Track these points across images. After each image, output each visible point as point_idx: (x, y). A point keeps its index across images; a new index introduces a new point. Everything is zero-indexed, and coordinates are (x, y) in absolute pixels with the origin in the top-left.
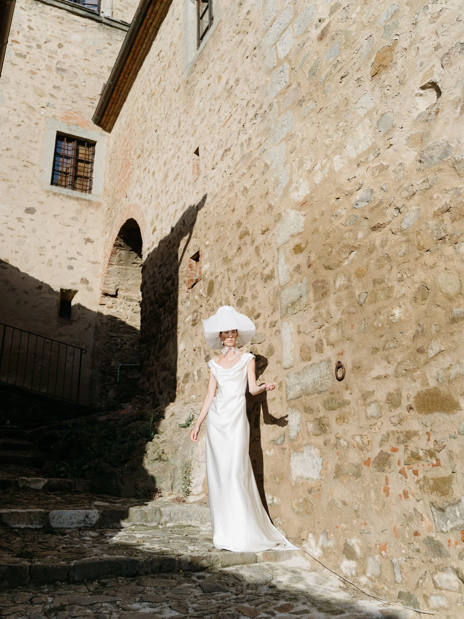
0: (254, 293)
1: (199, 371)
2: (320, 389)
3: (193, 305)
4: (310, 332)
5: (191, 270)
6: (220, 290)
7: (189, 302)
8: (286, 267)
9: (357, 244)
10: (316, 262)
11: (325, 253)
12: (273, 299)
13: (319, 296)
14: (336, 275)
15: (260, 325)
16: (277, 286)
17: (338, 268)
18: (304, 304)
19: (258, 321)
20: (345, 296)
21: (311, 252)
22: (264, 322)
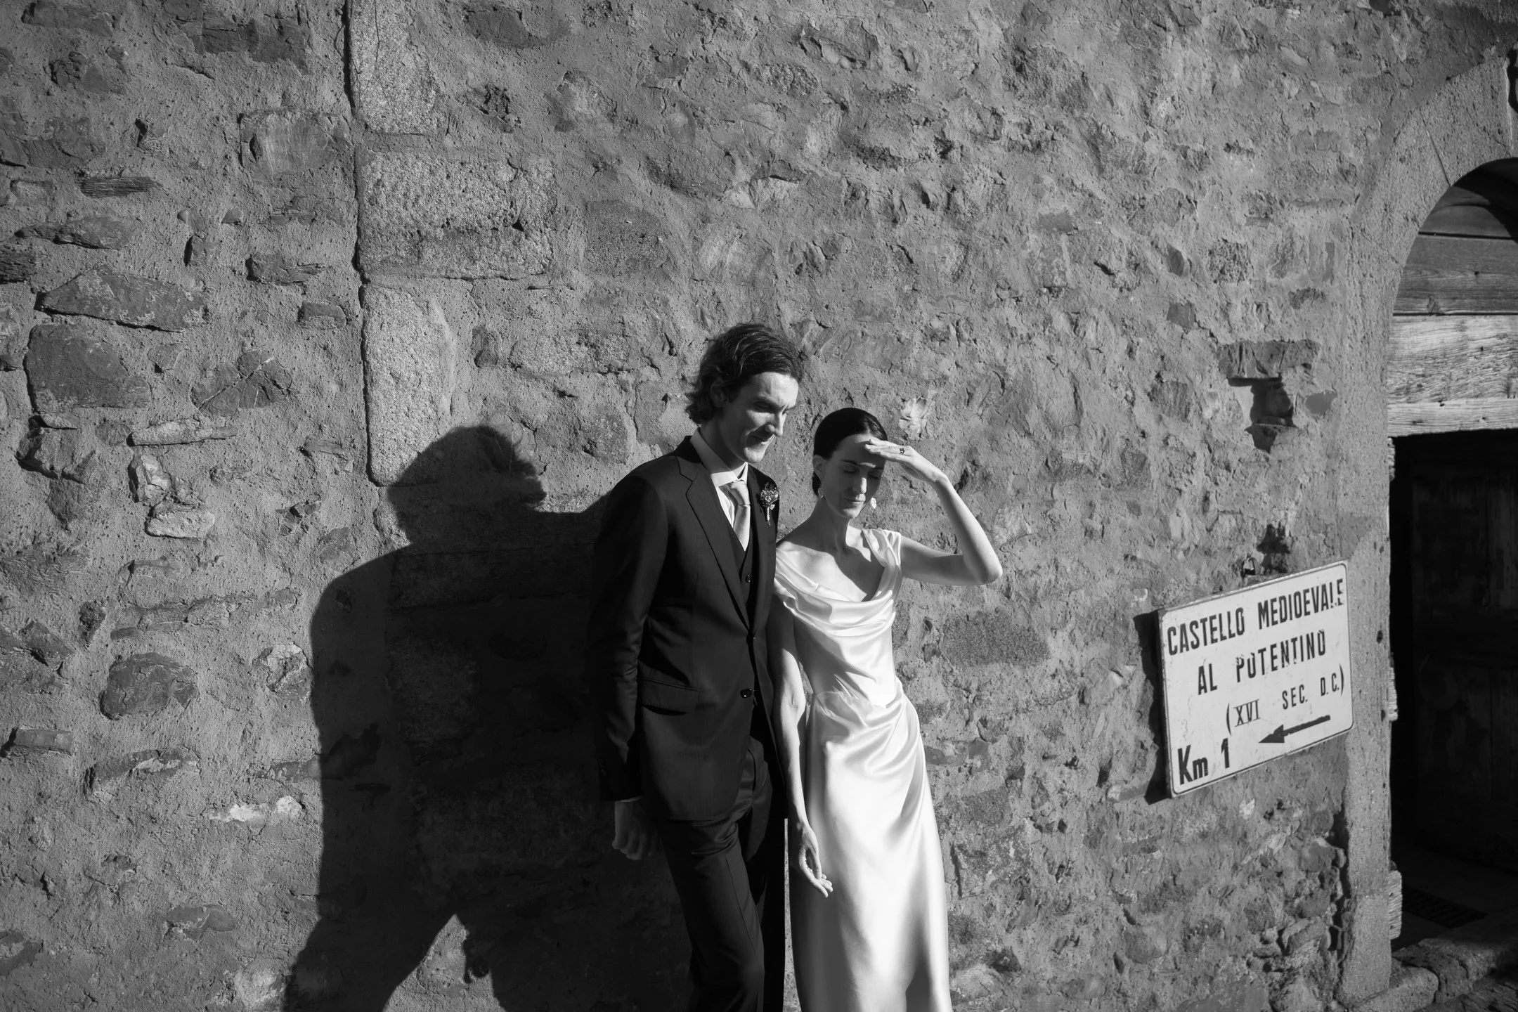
4: (554, 375)
8: (409, 60)
9: (802, 165)
10: (601, 126)
11: (658, 122)
12: (291, 158)
13: (618, 261)
14: (705, 220)
15: (144, 238)
16: (336, 115)
17: (715, 200)
18: (534, 262)
19: (125, 213)
20: (738, 305)
21: (581, 80)
22: (188, 234)
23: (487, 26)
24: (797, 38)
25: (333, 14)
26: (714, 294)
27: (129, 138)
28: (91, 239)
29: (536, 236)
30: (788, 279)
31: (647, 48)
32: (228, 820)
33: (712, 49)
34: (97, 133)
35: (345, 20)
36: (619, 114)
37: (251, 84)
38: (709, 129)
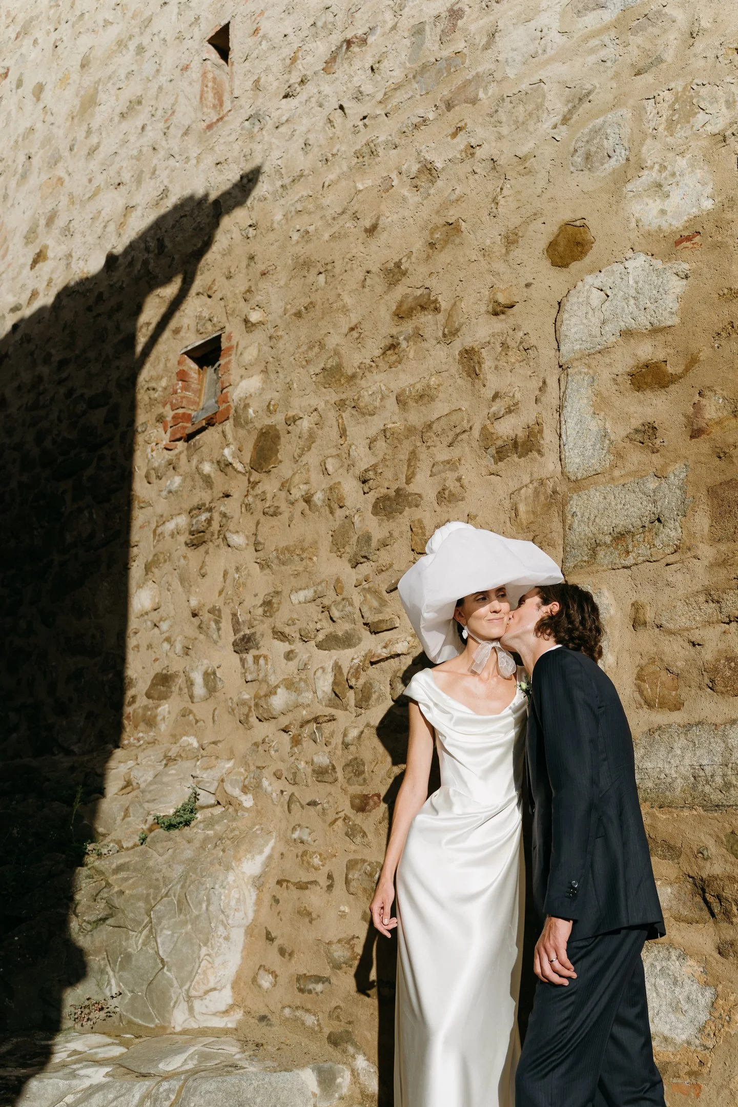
0: (452, 485)
1: (210, 677)
2: (716, 797)
3: (194, 487)
4: (688, 630)
5: (185, 388)
6: (305, 459)
7: (178, 480)
8: (594, 426)
10: (726, 423)
12: (533, 512)
16: (554, 477)
18: (669, 545)
21: (710, 393)
23: (644, 381)
25: (554, 413)
29: (670, 523)
35: (560, 414)
37: (517, 474)
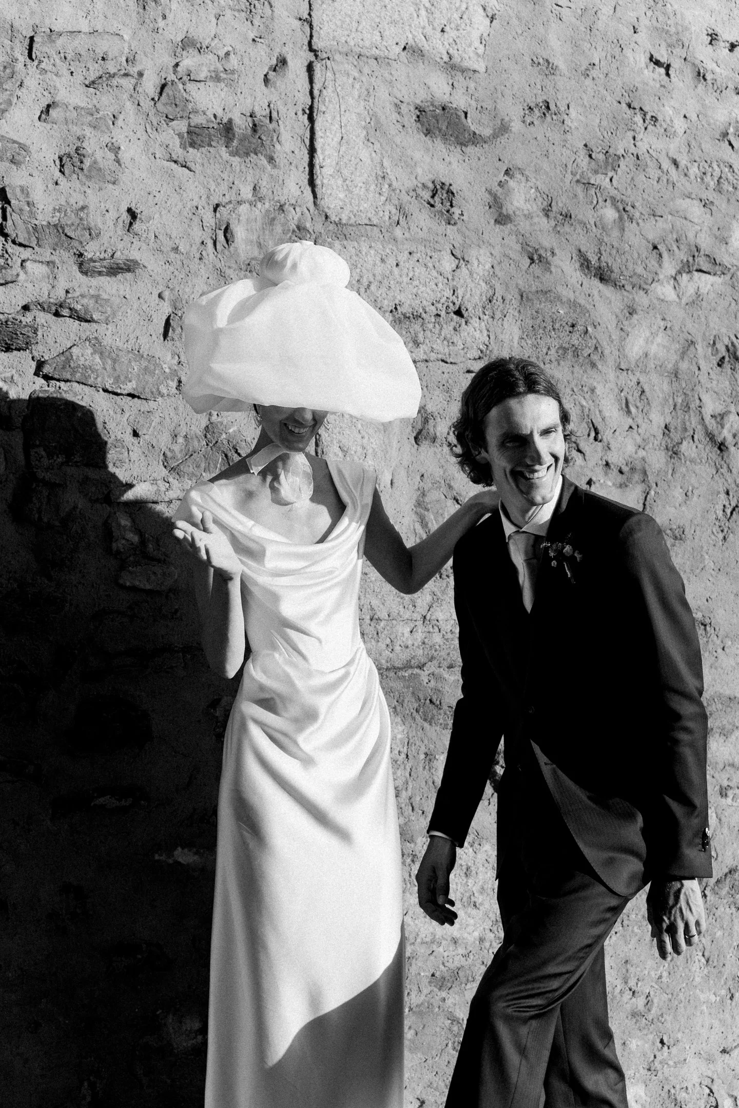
9: (726, 260)
10: (536, 220)
11: (589, 216)
12: (260, 245)
13: (549, 349)
14: (632, 312)
15: (129, 314)
16: (300, 206)
17: (642, 293)
18: (472, 347)
19: (114, 291)
20: (661, 395)
21: (519, 176)
22: (167, 312)
23: (436, 125)
24: (725, 134)
25: (300, 113)
26: (638, 383)
27: (121, 224)
28: (86, 313)
29: (475, 322)
30: (710, 371)
31: (581, 146)
32: (171, 861)
33: (642, 147)
34: (94, 219)
35: (311, 119)
36: (554, 209)
37: (225, 176)
38: (638, 224)
